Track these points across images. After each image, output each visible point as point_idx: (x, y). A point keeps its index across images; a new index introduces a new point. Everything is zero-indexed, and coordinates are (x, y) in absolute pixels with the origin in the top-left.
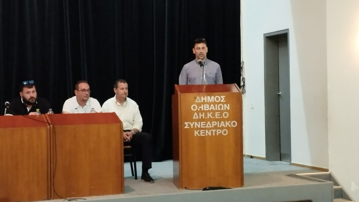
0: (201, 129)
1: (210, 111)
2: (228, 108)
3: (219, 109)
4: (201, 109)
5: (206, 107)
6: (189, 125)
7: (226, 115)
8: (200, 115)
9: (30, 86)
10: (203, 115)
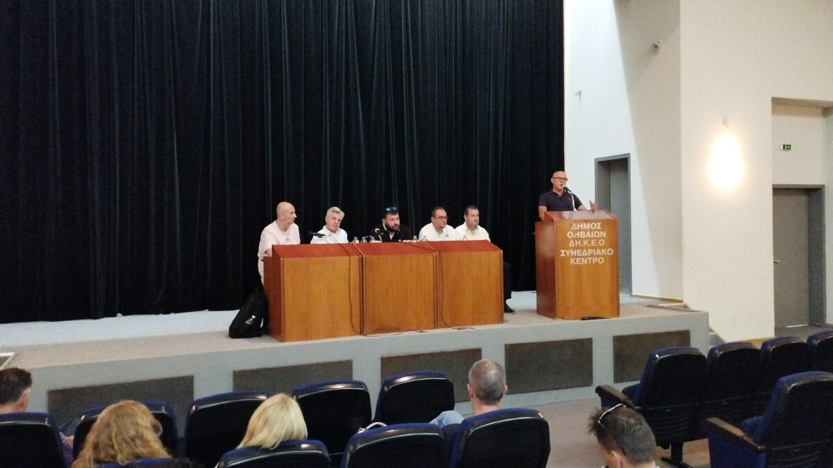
0: (577, 257)
1: (586, 239)
2: (604, 236)
3: (595, 236)
4: (577, 236)
5: (582, 235)
6: (565, 253)
7: (602, 242)
8: (577, 243)
9: (393, 212)
10: (579, 243)
